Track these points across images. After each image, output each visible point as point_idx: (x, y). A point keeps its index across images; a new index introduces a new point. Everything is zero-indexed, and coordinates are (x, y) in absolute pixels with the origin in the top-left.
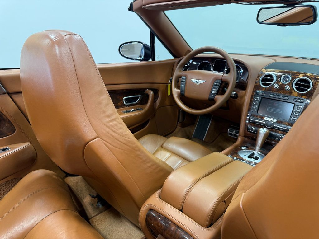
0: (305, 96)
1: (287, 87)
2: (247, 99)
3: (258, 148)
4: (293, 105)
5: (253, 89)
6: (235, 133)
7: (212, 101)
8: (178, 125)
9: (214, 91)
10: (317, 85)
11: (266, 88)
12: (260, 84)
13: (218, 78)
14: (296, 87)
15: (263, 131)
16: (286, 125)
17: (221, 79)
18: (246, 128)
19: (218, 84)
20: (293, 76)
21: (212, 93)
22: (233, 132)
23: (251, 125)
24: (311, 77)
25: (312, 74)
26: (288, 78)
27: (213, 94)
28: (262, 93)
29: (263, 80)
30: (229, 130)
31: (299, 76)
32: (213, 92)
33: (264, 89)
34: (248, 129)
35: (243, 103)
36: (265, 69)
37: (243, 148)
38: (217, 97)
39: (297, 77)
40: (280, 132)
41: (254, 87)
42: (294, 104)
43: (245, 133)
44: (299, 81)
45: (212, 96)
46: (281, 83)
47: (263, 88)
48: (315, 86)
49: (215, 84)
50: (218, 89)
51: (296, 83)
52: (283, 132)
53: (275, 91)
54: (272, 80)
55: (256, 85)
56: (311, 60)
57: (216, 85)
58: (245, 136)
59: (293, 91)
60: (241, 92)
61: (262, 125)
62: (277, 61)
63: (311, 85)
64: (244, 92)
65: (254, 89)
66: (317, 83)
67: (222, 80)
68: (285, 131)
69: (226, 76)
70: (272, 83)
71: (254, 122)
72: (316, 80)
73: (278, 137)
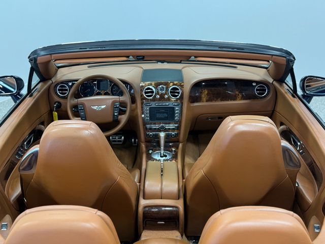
0: (179, 100)
1: (166, 96)
3: (162, 148)
6: (118, 138)
7: (116, 122)
9: (116, 113)
11: (150, 99)
12: (144, 97)
13: (116, 101)
14: (171, 95)
15: (162, 135)
16: (173, 124)
18: (146, 135)
19: (118, 106)
20: (166, 86)
21: (114, 115)
22: (116, 138)
23: (148, 131)
24: (178, 84)
25: (177, 82)
26: (163, 88)
27: (116, 116)
29: (146, 93)
30: (111, 138)
34: (147, 135)
36: (143, 82)
37: (150, 152)
38: (120, 117)
39: (169, 86)
40: (171, 131)
42: (174, 107)
43: (145, 139)
44: (172, 89)
45: (115, 118)
47: (148, 99)
49: (115, 106)
50: (118, 110)
53: (158, 100)
54: (153, 92)
55: (142, 98)
57: (116, 108)
58: (146, 142)
59: (170, 98)
61: (157, 129)
63: (180, 91)
66: (183, 89)
67: (120, 102)
68: (173, 129)
69: (122, 98)
70: (154, 94)
71: (151, 129)
72: (182, 86)
73: (171, 135)
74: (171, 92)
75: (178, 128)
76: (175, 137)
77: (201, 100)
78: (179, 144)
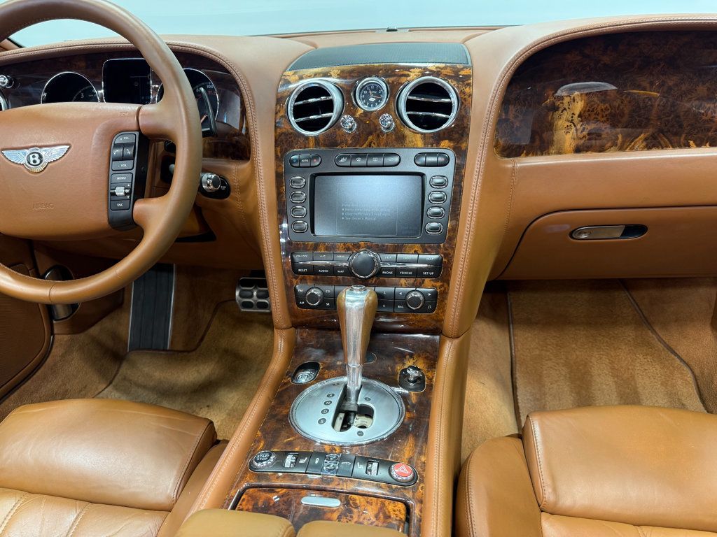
0: (447, 141)
1: (387, 121)
2: (264, 191)
4: (419, 178)
5: (276, 151)
6: (259, 297)
8: (56, 331)
9: (121, 184)
10: (470, 95)
11: (316, 138)
12: (293, 128)
13: (123, 127)
14: (409, 116)
15: (355, 301)
16: (416, 252)
17: (135, 127)
18: (295, 299)
19: (129, 152)
20: (391, 80)
21: (114, 194)
22: (252, 296)
23: (303, 281)
24: (444, 72)
25: (444, 65)
26: (377, 89)
27: (120, 199)
28: (309, 158)
29: (298, 112)
30: (237, 293)
31: (408, 76)
32: (120, 191)
33: (312, 143)
34: (299, 297)
35: (256, 208)
36: (293, 72)
37: (303, 377)
38: (140, 206)
39: (403, 80)
40: (403, 281)
41: (277, 142)
42: (422, 175)
43: (292, 313)
44: (415, 91)
45: (120, 209)
46: (361, 111)
47: (307, 138)
48: (465, 99)
49: (117, 152)
50: (134, 171)
51: (408, 99)
52: (412, 280)
53: (350, 142)
54: (329, 106)
55: (281, 134)
56: (410, 31)
57: (123, 158)
58: (295, 326)
59: (407, 132)
60: (236, 171)
61: (341, 274)
62: (320, 47)
63: (454, 99)
64: (245, 166)
65: (279, 149)
66: (467, 90)
67: (139, 130)
68: (417, 273)
69: (152, 114)
70: (334, 115)
71: (313, 271)
72: (463, 79)
73: (404, 301)
74: (410, 105)
75: (441, 271)
76: (423, 310)
77: (551, 142)
78: (442, 343)
